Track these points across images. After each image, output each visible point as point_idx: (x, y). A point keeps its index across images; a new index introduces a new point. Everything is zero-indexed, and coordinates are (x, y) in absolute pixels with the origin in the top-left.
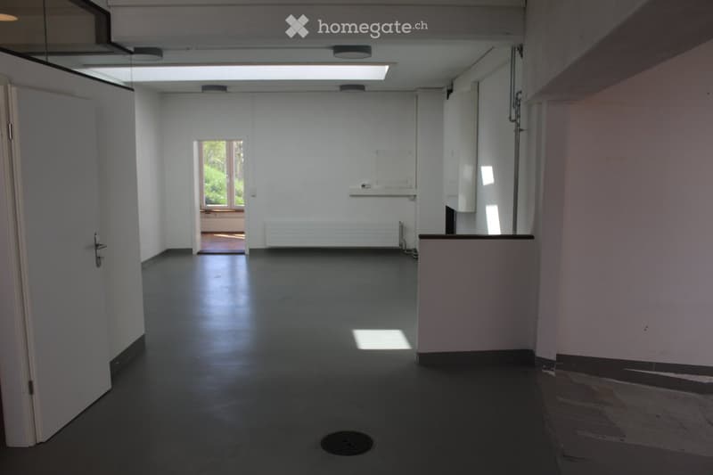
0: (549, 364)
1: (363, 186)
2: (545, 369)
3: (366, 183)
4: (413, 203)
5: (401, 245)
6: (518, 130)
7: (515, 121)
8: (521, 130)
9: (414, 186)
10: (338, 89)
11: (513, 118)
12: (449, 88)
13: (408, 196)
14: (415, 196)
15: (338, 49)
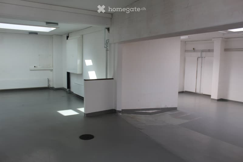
0: (120, 112)
1: (35, 67)
2: (119, 113)
3: (36, 66)
4: (51, 72)
5: (48, 86)
6: (107, 50)
7: (106, 48)
8: (108, 50)
9: (52, 67)
10: (28, 33)
11: (105, 47)
12: (68, 36)
13: (50, 70)
14: (52, 70)
15: (47, 23)
